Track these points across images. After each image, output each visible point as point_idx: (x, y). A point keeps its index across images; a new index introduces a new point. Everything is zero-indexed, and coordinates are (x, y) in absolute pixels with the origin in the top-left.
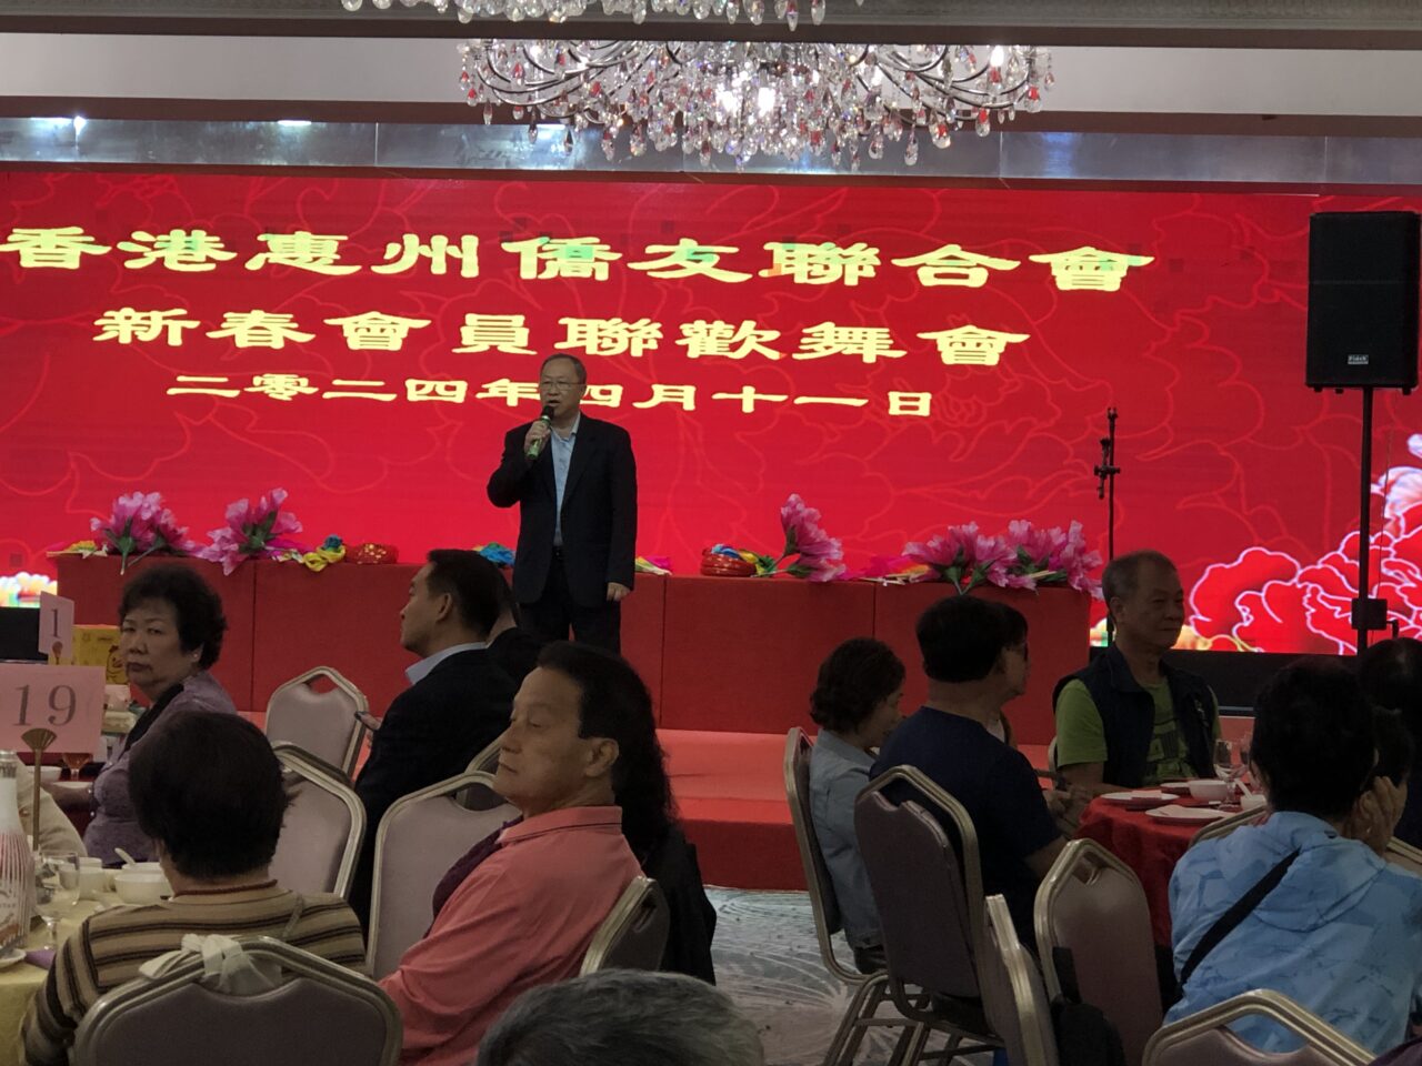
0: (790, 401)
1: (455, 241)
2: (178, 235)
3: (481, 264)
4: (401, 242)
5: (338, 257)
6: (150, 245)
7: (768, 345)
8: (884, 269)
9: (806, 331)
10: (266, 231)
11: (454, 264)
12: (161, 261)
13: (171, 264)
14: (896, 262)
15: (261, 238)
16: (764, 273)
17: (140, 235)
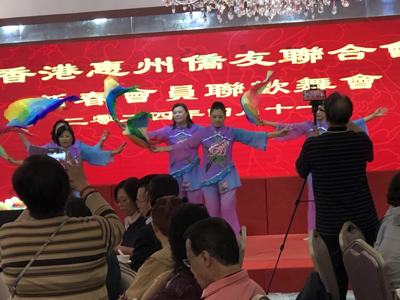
0: (294, 108)
1: (164, 59)
2: (60, 66)
3: (174, 67)
4: (144, 62)
5: (121, 69)
6: (50, 71)
7: (284, 88)
8: (325, 56)
9: (298, 82)
10: (93, 62)
11: (164, 68)
12: (55, 76)
13: (59, 77)
14: (330, 53)
15: (91, 65)
16: (280, 61)
17: (46, 68)
